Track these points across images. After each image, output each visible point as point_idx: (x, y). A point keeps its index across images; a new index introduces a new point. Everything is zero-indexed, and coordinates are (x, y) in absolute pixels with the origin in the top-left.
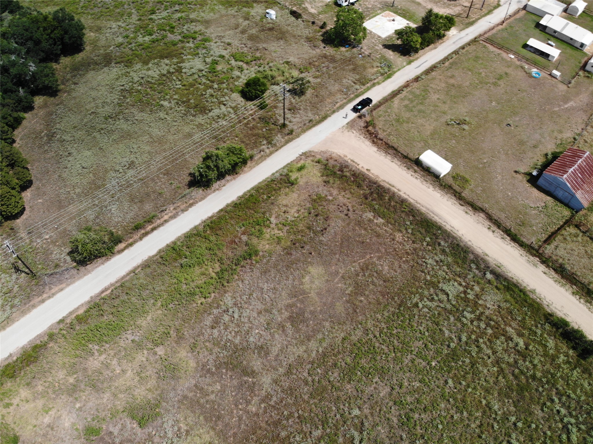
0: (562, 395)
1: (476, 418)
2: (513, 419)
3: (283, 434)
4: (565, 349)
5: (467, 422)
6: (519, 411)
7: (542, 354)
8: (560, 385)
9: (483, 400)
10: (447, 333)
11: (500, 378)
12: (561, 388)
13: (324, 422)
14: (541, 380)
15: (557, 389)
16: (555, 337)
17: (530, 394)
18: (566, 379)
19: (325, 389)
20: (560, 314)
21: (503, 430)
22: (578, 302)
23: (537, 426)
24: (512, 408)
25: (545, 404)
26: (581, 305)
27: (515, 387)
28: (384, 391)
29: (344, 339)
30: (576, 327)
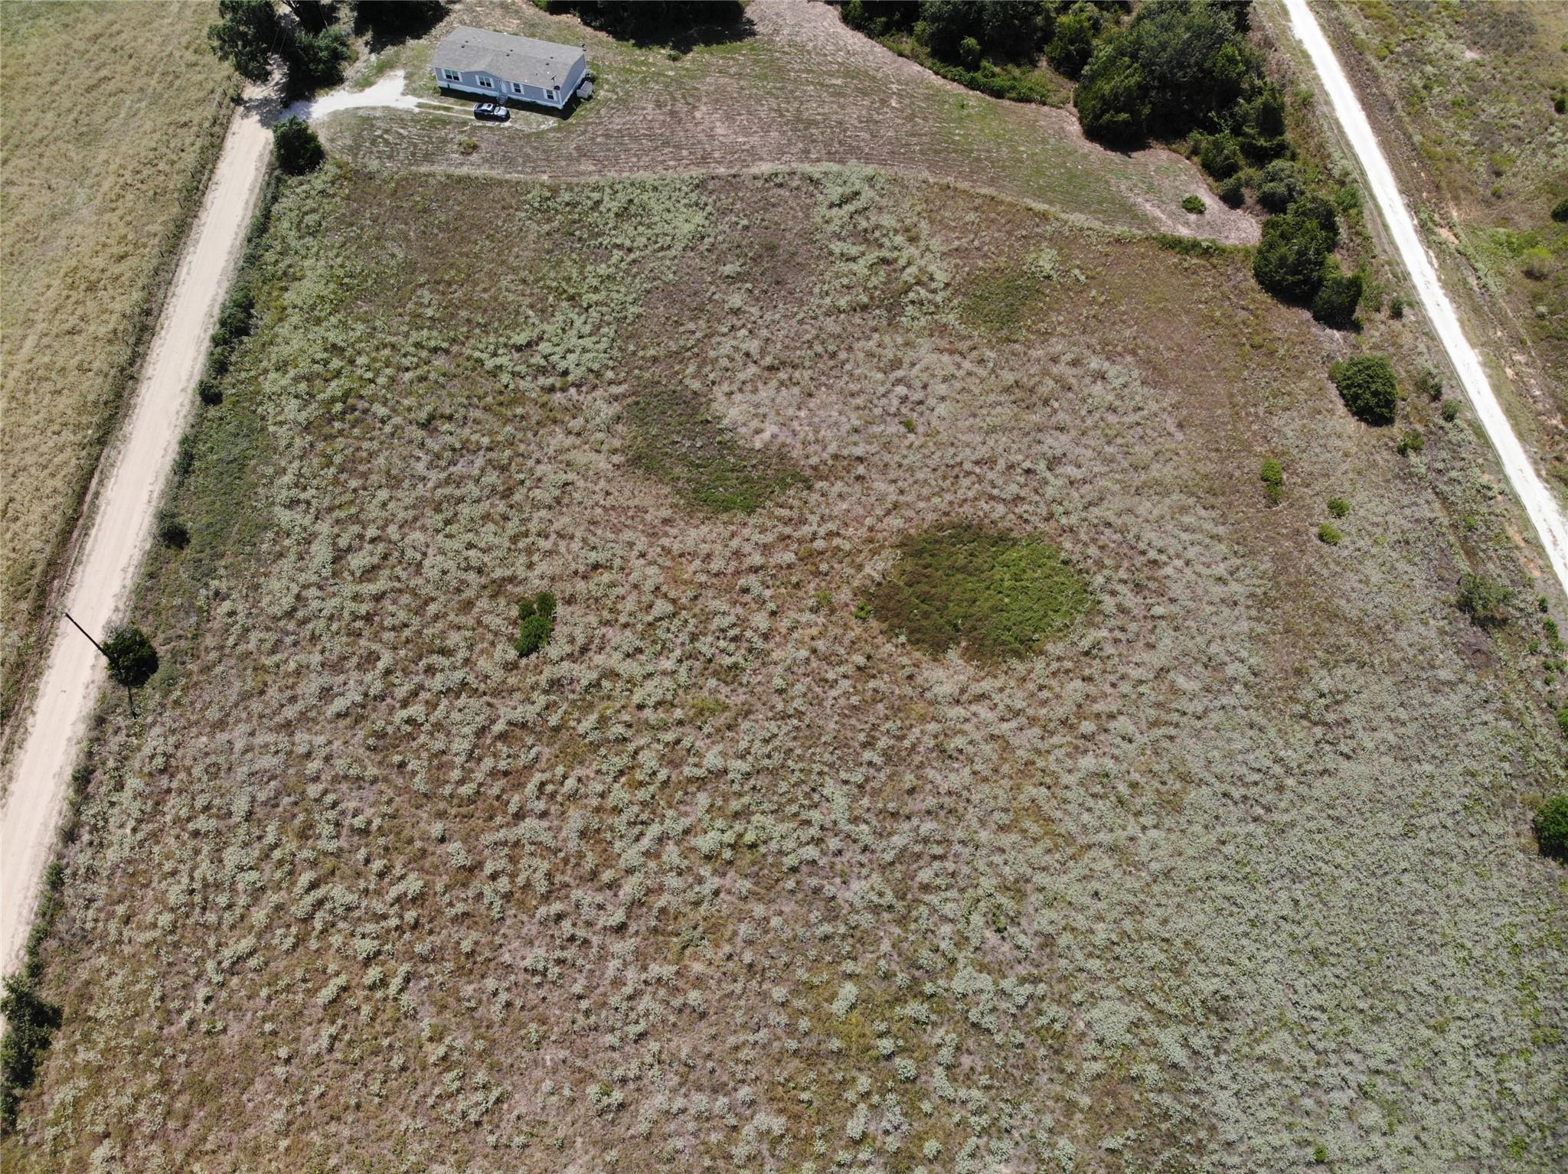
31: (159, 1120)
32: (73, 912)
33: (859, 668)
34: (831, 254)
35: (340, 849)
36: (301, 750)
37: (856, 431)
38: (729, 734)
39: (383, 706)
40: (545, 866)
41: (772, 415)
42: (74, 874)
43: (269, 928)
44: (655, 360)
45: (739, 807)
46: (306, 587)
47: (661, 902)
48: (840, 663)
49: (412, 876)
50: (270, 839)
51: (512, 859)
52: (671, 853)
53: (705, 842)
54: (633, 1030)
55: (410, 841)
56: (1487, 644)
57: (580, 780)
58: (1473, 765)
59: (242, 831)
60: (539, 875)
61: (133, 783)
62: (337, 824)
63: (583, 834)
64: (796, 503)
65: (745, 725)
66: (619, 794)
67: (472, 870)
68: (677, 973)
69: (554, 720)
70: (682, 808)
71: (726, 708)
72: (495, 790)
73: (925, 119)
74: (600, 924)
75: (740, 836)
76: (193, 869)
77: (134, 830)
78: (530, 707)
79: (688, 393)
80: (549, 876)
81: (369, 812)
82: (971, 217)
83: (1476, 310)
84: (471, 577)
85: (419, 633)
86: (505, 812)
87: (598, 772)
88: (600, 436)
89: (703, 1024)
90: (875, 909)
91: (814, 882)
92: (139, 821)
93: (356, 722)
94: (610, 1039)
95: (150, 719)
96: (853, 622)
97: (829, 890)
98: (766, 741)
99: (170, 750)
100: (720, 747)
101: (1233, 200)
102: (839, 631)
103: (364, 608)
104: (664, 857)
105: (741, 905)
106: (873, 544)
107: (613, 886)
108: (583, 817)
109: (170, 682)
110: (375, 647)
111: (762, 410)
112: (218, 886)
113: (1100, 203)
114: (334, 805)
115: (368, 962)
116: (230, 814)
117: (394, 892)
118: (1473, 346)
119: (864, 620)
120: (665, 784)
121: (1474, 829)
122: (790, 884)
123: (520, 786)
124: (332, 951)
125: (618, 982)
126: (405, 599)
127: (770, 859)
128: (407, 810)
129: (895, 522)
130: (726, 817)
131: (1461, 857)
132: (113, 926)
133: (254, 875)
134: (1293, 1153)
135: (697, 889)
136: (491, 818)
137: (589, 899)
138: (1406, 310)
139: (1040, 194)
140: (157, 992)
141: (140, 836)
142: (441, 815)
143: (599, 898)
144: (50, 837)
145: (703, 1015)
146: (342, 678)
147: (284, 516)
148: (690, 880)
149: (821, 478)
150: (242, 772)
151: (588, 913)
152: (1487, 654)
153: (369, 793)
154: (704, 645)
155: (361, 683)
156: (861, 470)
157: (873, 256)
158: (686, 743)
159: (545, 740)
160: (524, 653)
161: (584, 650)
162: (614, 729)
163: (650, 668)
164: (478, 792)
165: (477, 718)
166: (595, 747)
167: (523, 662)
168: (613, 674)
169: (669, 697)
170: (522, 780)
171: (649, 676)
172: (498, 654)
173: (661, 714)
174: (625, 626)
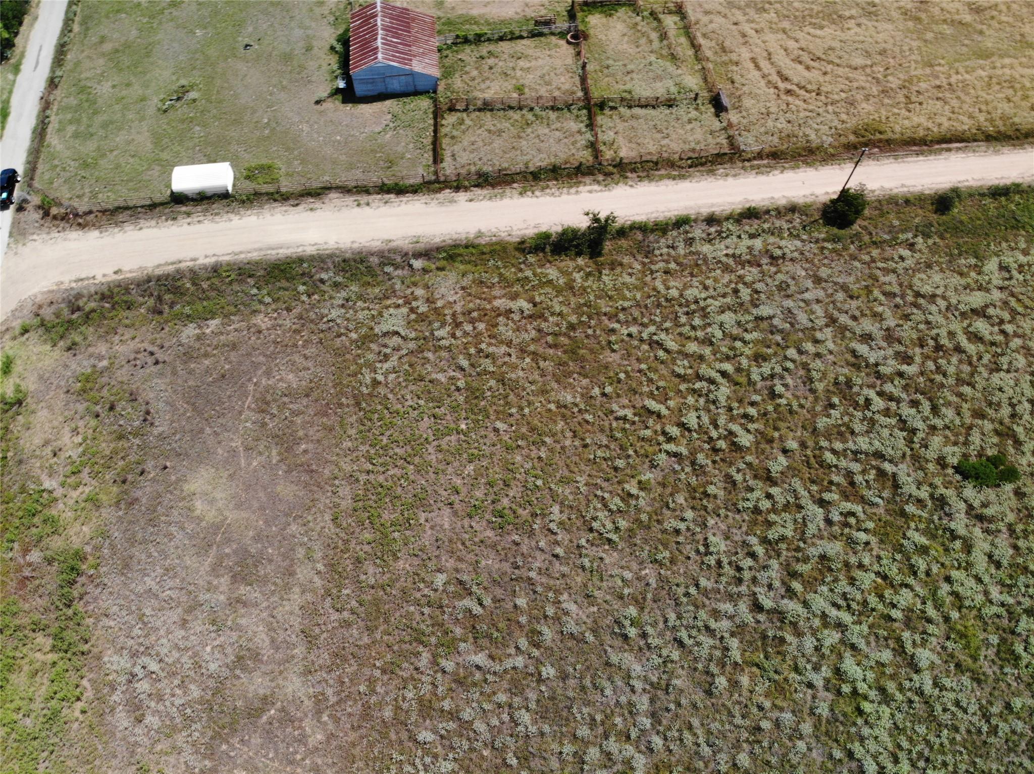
0: (616, 315)
1: (562, 432)
2: (596, 391)
3: (388, 713)
4: (571, 264)
5: (558, 446)
6: (593, 376)
7: (555, 293)
8: (604, 306)
9: (549, 406)
10: (441, 377)
11: (542, 364)
12: (608, 309)
13: (419, 638)
14: (581, 322)
15: (605, 314)
16: (550, 262)
17: (586, 348)
18: (603, 294)
19: (376, 602)
20: (531, 232)
21: (600, 413)
22: (535, 199)
23: (626, 372)
24: (585, 382)
25: (610, 342)
26: (542, 199)
27: (565, 358)
28: (445, 518)
29: (334, 520)
30: (559, 229)
31: (551, 330)
32: (663, 240)
35: (755, 384)
36: (819, 335)
38: (952, 666)
39: (872, 380)
40: (789, 533)
42: (687, 232)
43: (687, 356)
45: (890, 691)
46: (944, 298)
47: (789, 638)
49: (751, 437)
50: (748, 337)
51: (786, 507)
52: (832, 637)
53: (849, 664)
54: (683, 634)
55: (776, 429)
57: (867, 543)
59: (748, 317)
60: (781, 530)
61: (758, 243)
62: (772, 376)
63: (823, 557)
66: (867, 579)
67: (770, 480)
68: (736, 663)
69: (910, 509)
70: (872, 639)
72: (836, 478)
74: (757, 590)
75: (866, 698)
76: (712, 297)
77: (727, 255)
78: (914, 487)
80: (783, 538)
81: (789, 395)
84: (1006, 411)
85: (942, 385)
86: (821, 492)
87: (879, 558)
89: (702, 694)
92: (733, 256)
93: (853, 365)
94: (672, 616)
95: (805, 237)
98: (958, 704)
99: (789, 256)
100: (938, 662)
103: (944, 341)
104: (826, 632)
105: (806, 710)
107: (790, 593)
108: (838, 554)
109: (835, 239)
110: (918, 359)
112: (705, 316)
114: (786, 369)
115: (682, 426)
116: (756, 306)
117: (735, 428)
120: (889, 618)
122: (838, 754)
123: (846, 498)
124: (683, 401)
125: (716, 614)
126: (966, 368)
127: (853, 730)
128: (798, 420)
130: (877, 680)
132: (661, 265)
133: (719, 334)
135: (809, 667)
136: (813, 482)
137: (774, 575)
140: (626, 304)
141: (724, 259)
142: (803, 445)
143: (777, 584)
144: (705, 211)
145: (709, 693)
146: (884, 344)
147: (992, 265)
148: (814, 659)
150: (789, 303)
151: (763, 576)
153: (802, 391)
155: (885, 358)
158: (931, 628)
159: (890, 506)
160: (958, 469)
161: (981, 518)
162: (921, 561)
163: (986, 579)
164: (830, 467)
165: (889, 449)
166: (899, 548)
167: (950, 471)
168: (968, 548)
169: (967, 603)
170: (852, 498)
171: (979, 580)
172: (949, 449)
173: (949, 600)
174: (1016, 547)
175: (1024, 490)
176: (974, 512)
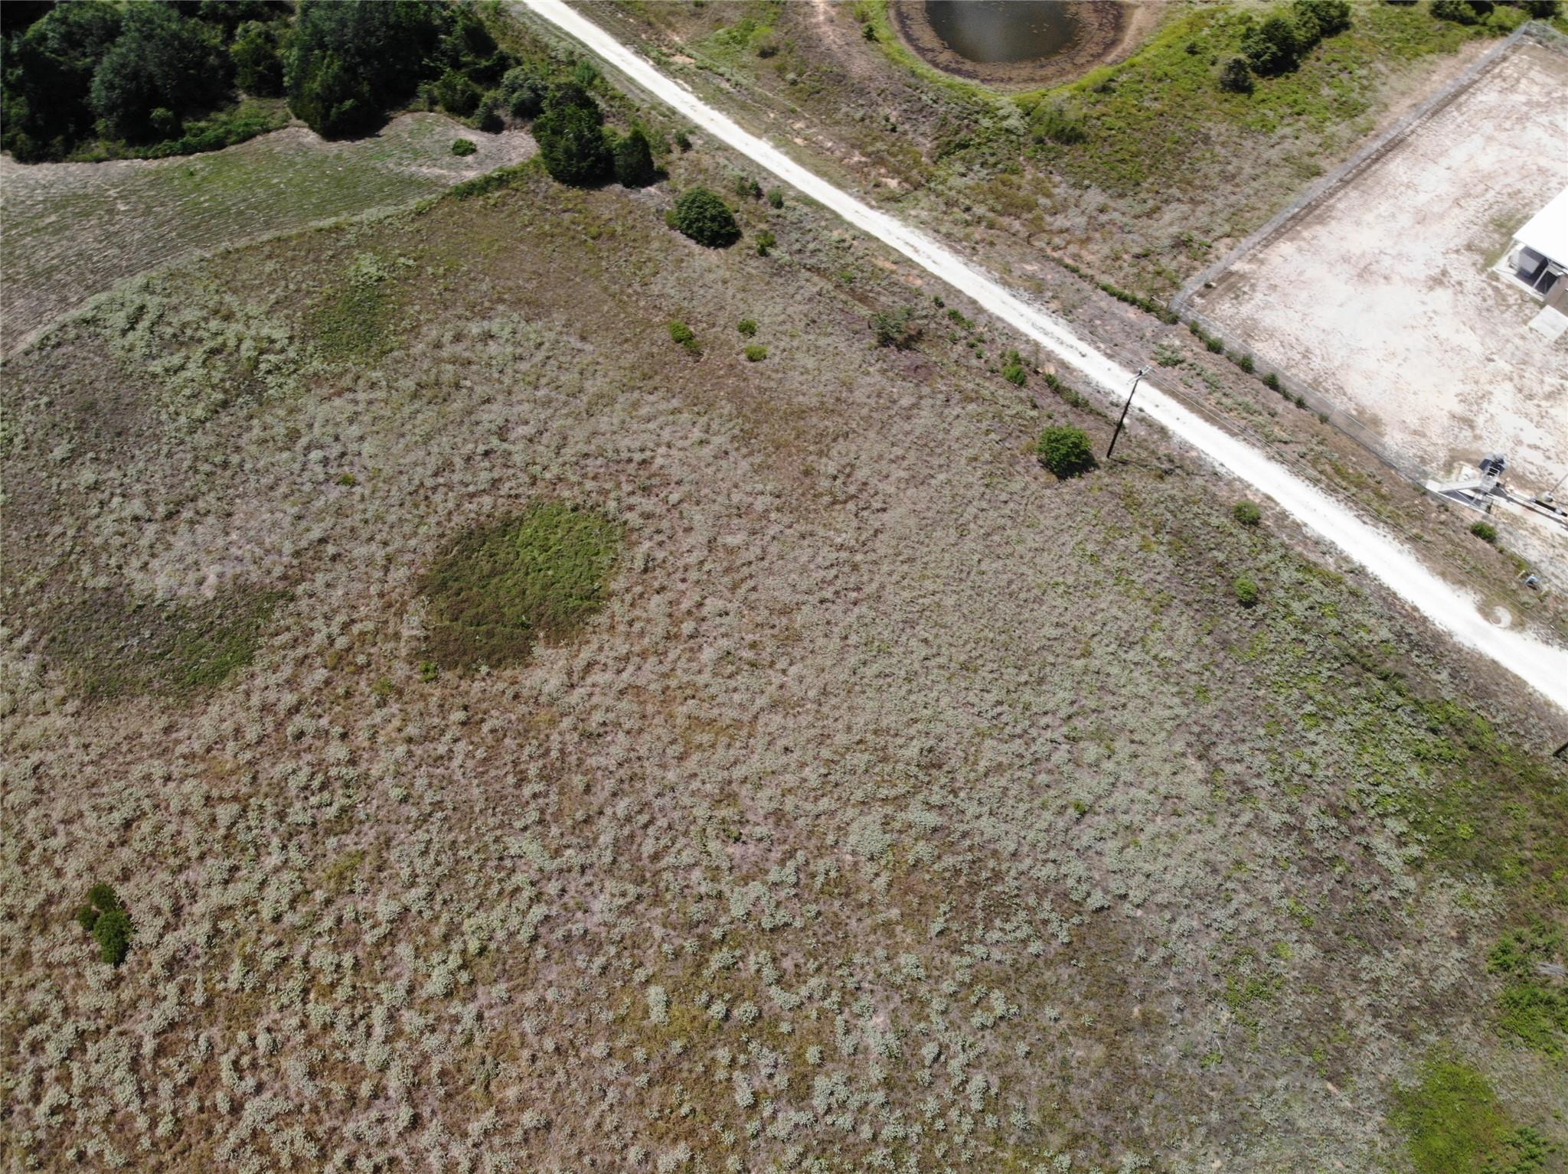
33: (463, 724)
34: (154, 376)
37: (299, 518)
38: (382, 875)
40: (298, 1131)
41: (203, 558)
44: (42, 586)
45: (443, 929)
47: (436, 1068)
48: (442, 732)
51: (261, 1151)
52: (411, 1020)
53: (435, 985)
56: (919, 359)
57: (269, 1030)
58: (970, 452)
60: (299, 1143)
63: (312, 1074)
64: (290, 621)
65: (393, 856)
66: (318, 1011)
68: (498, 1112)
69: (198, 997)
70: (390, 974)
71: (363, 854)
72: (193, 1106)
73: (162, 205)
74: (393, 1135)
75: (464, 952)
78: (165, 1005)
79: (100, 594)
80: (310, 1136)
82: (270, 266)
83: (743, 107)
86: (220, 1117)
87: (282, 1008)
88: (37, 697)
89: (554, 1133)
90: (628, 910)
91: (560, 933)
96: (427, 688)
97: (577, 929)
98: (424, 853)
100: (385, 892)
101: (493, 126)
102: (421, 705)
104: (407, 1029)
105: (510, 1008)
106: (394, 607)
107: (378, 1093)
108: (299, 1059)
111: (189, 560)
113: (381, 190)
118: (759, 137)
119: (436, 679)
120: (357, 965)
121: (1004, 497)
122: (540, 952)
123: (215, 1081)
125: (450, 1168)
127: (505, 949)
129: (399, 574)
130: (437, 948)
131: (1009, 523)
134: (1061, 824)
135: (459, 1029)
136: (210, 1132)
137: (364, 1123)
138: (691, 139)
139: (321, 211)
143: (374, 1114)
145: (548, 1126)
148: (447, 1027)
149: (298, 582)
151: (372, 1136)
152: (925, 366)
154: (297, 814)
156: (331, 549)
157: (198, 353)
158: (348, 915)
159: (204, 1022)
160: (119, 960)
161: (177, 911)
162: (266, 959)
163: (258, 877)
164: (178, 1120)
165: (121, 1056)
166: (260, 989)
167: (124, 969)
168: (225, 911)
169: (298, 888)
170: (212, 1075)
171: (263, 884)
172: (92, 981)
173: (302, 909)
174: (202, 857)
175: (118, 872)
176: (172, 920)
